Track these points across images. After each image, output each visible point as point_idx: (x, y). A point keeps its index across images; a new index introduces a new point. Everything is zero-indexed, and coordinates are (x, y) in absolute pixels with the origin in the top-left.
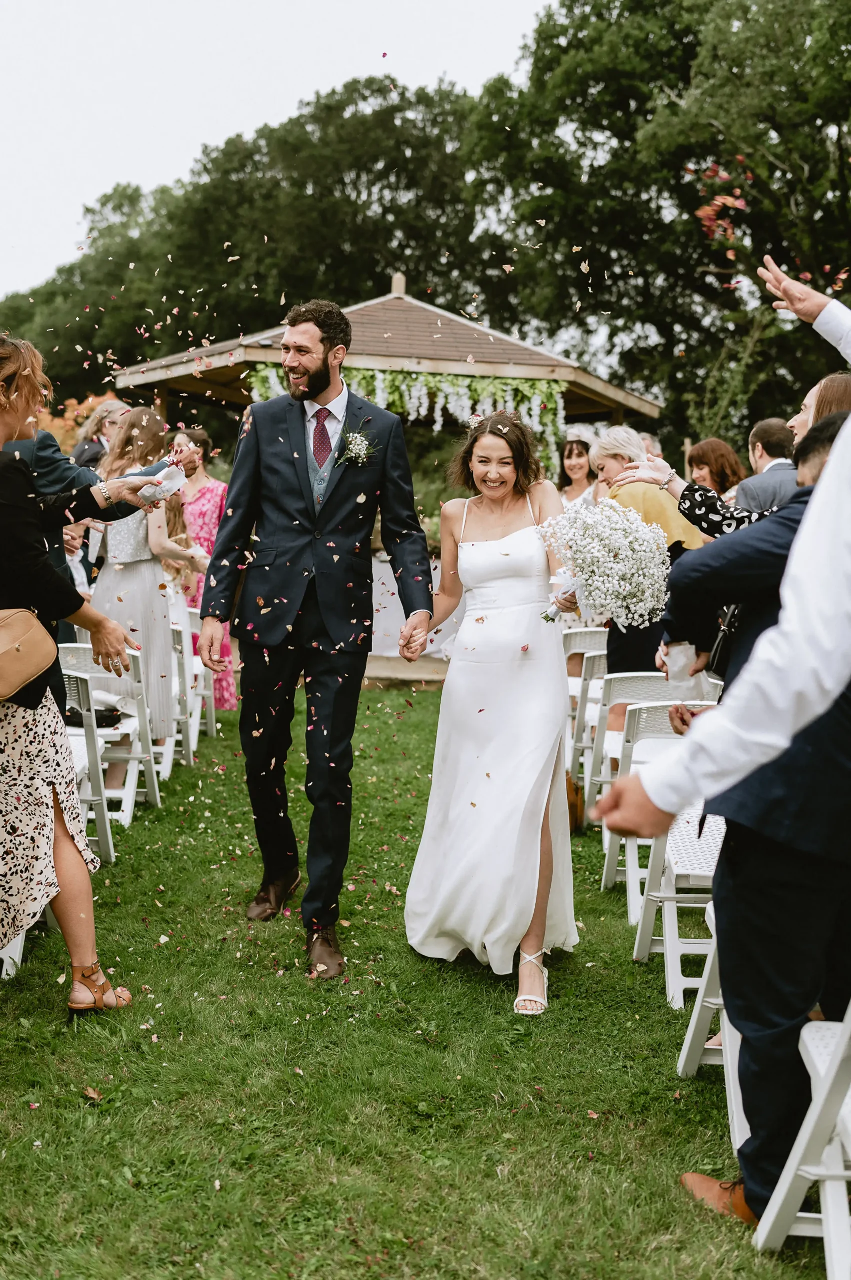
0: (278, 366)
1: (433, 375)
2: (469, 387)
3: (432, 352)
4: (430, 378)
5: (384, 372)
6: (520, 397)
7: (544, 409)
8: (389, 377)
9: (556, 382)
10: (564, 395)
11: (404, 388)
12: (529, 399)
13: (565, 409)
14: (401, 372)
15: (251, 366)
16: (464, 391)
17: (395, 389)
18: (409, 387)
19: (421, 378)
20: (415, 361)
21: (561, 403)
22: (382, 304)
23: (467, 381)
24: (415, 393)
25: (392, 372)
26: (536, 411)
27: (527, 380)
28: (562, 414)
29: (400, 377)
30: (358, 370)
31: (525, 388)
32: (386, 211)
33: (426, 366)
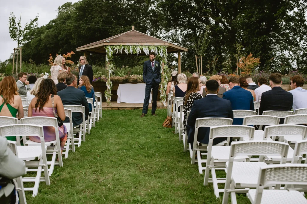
0: (111, 46)
1: (141, 46)
2: (148, 48)
3: (141, 42)
4: (141, 47)
5: (131, 46)
6: (159, 49)
7: (163, 51)
8: (132, 47)
9: (165, 46)
10: (167, 49)
11: (135, 49)
12: (160, 50)
13: (167, 51)
14: (135, 46)
15: (106, 46)
16: (147, 48)
17: (134, 49)
18: (136, 48)
19: (139, 47)
20: (137, 43)
21: (166, 50)
22: (130, 32)
23: (148, 47)
24: (138, 49)
25: (133, 46)
26: (162, 52)
27: (159, 46)
28: (167, 52)
29: (135, 47)
30: (126, 46)
31: (159, 47)
32: (128, 5)
33: (140, 44)
